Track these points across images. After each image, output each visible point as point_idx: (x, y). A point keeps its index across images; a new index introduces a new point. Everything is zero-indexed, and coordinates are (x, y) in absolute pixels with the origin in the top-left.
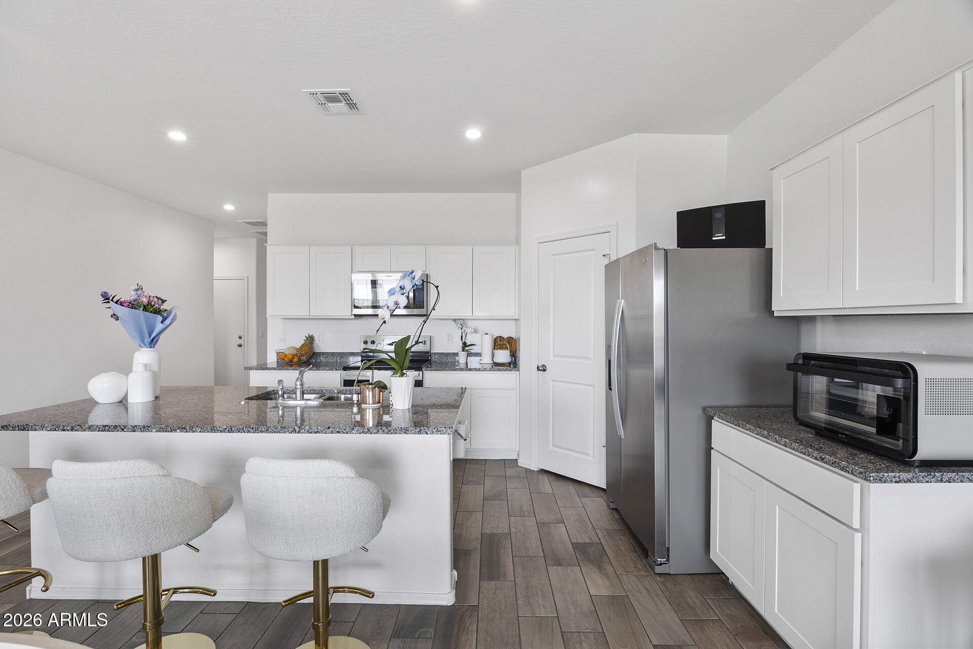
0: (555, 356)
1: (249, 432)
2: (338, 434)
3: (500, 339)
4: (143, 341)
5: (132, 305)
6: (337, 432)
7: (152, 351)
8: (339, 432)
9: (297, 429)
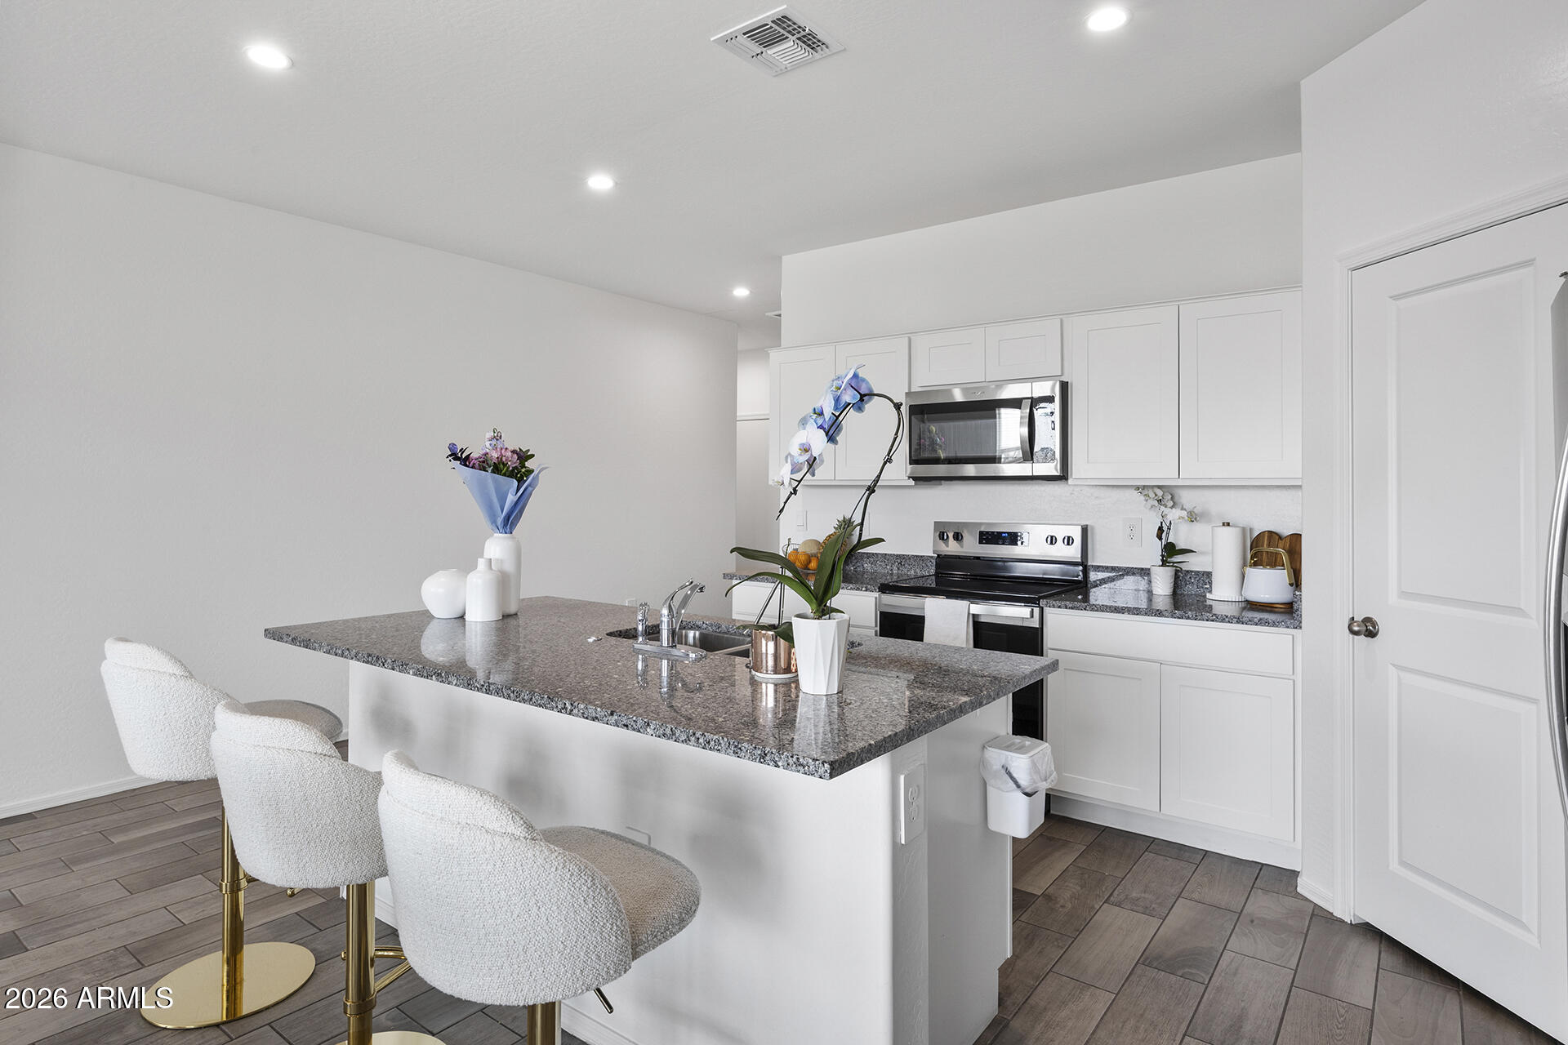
0: (1404, 594)
1: (509, 697)
2: (625, 730)
3: (1270, 538)
4: (494, 522)
5: (483, 464)
6: (624, 725)
7: (505, 538)
8: (627, 726)
9: (569, 707)
